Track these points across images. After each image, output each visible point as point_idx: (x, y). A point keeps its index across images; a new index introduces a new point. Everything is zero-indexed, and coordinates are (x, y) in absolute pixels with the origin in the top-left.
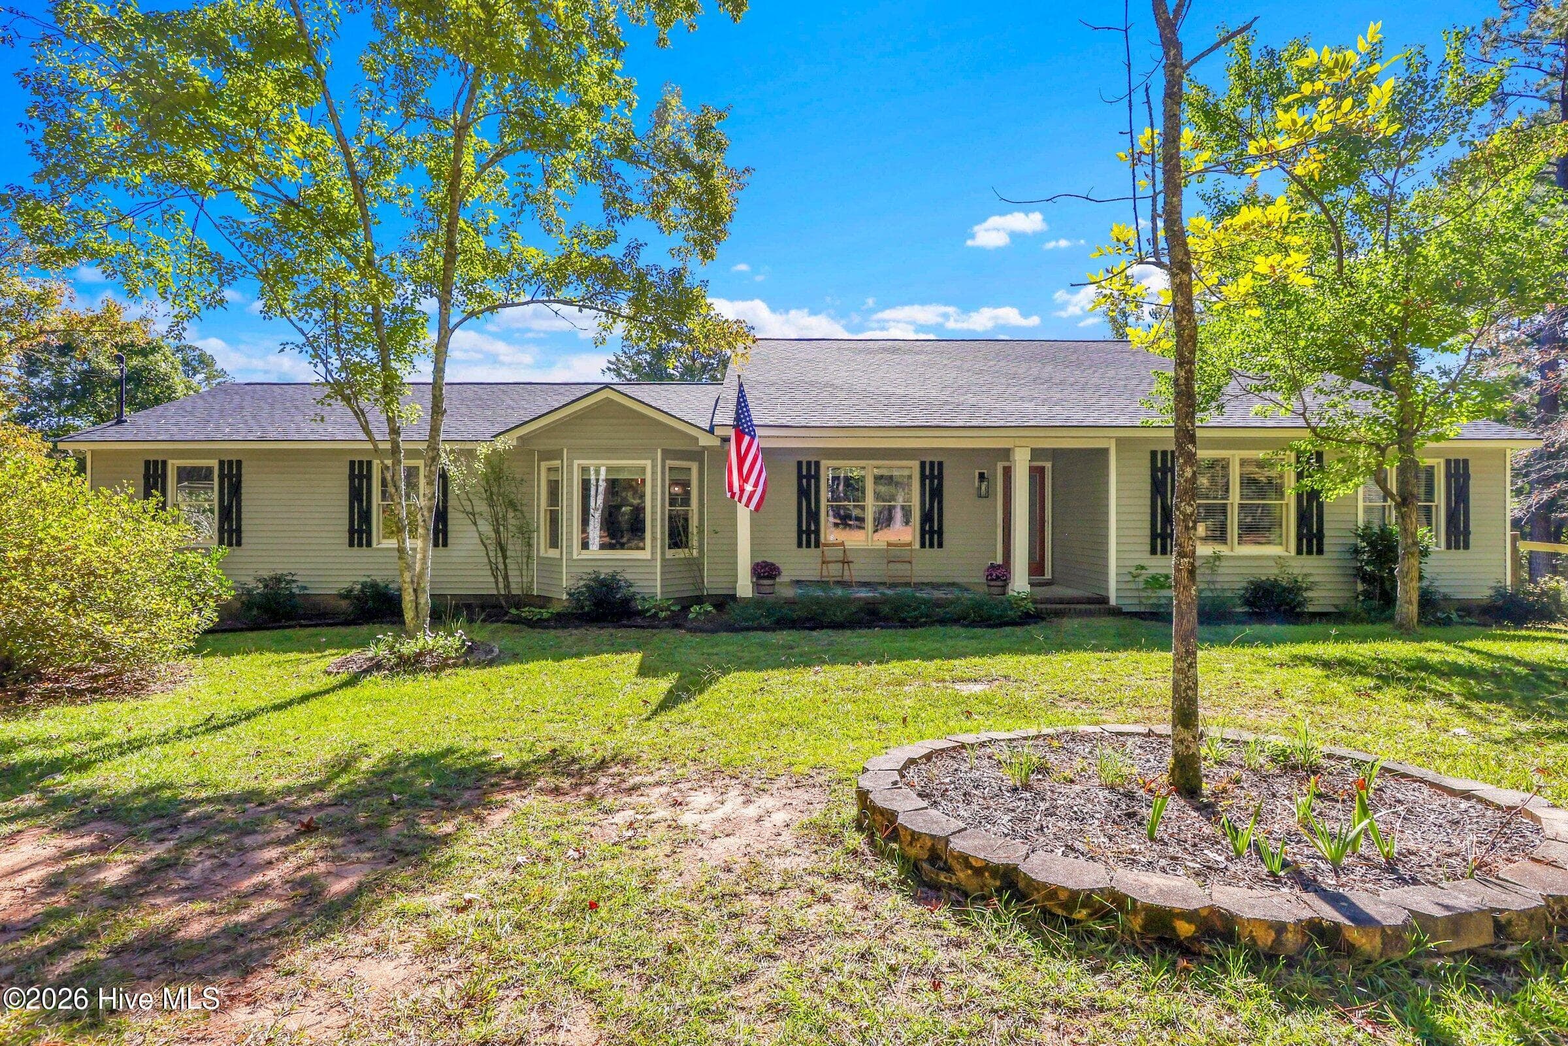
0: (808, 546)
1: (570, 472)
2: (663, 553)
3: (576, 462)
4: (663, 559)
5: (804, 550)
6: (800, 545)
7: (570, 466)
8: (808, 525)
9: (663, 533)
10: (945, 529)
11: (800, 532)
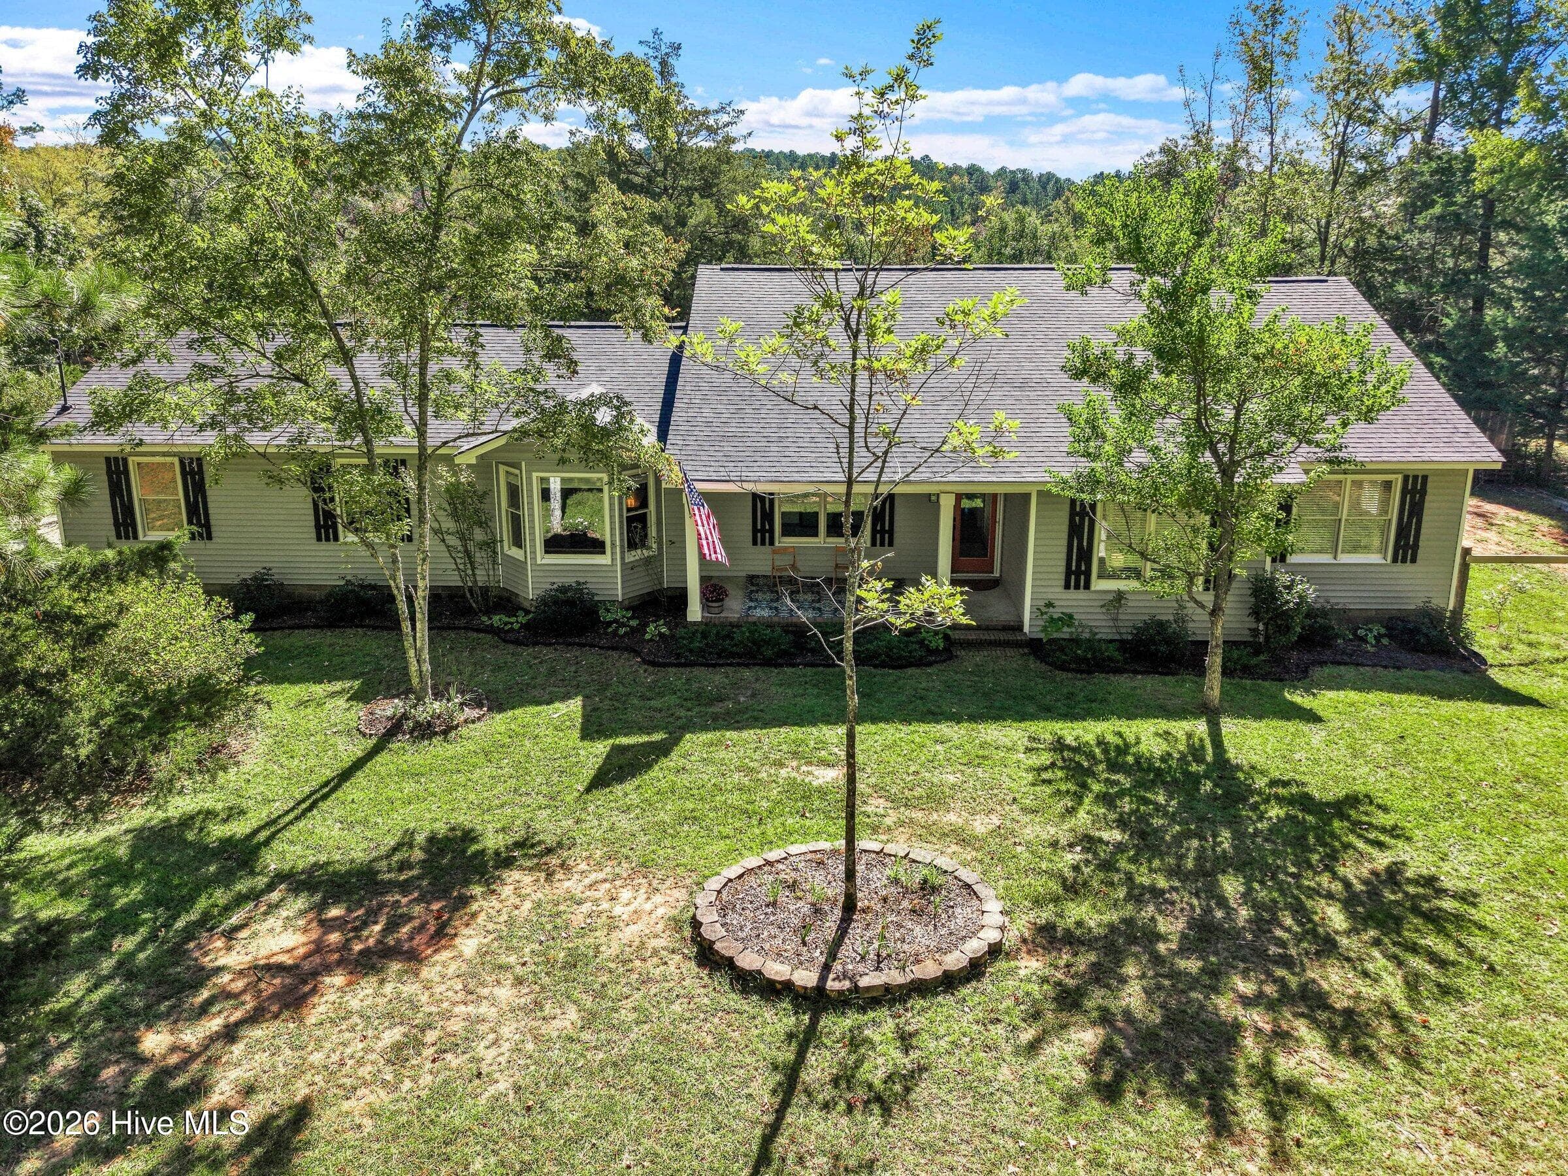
0: (763, 543)
1: (530, 483)
2: (623, 558)
3: (535, 475)
4: (623, 563)
5: (759, 547)
6: (755, 543)
7: (529, 479)
8: (763, 525)
9: (622, 540)
10: (896, 529)
11: (755, 531)
